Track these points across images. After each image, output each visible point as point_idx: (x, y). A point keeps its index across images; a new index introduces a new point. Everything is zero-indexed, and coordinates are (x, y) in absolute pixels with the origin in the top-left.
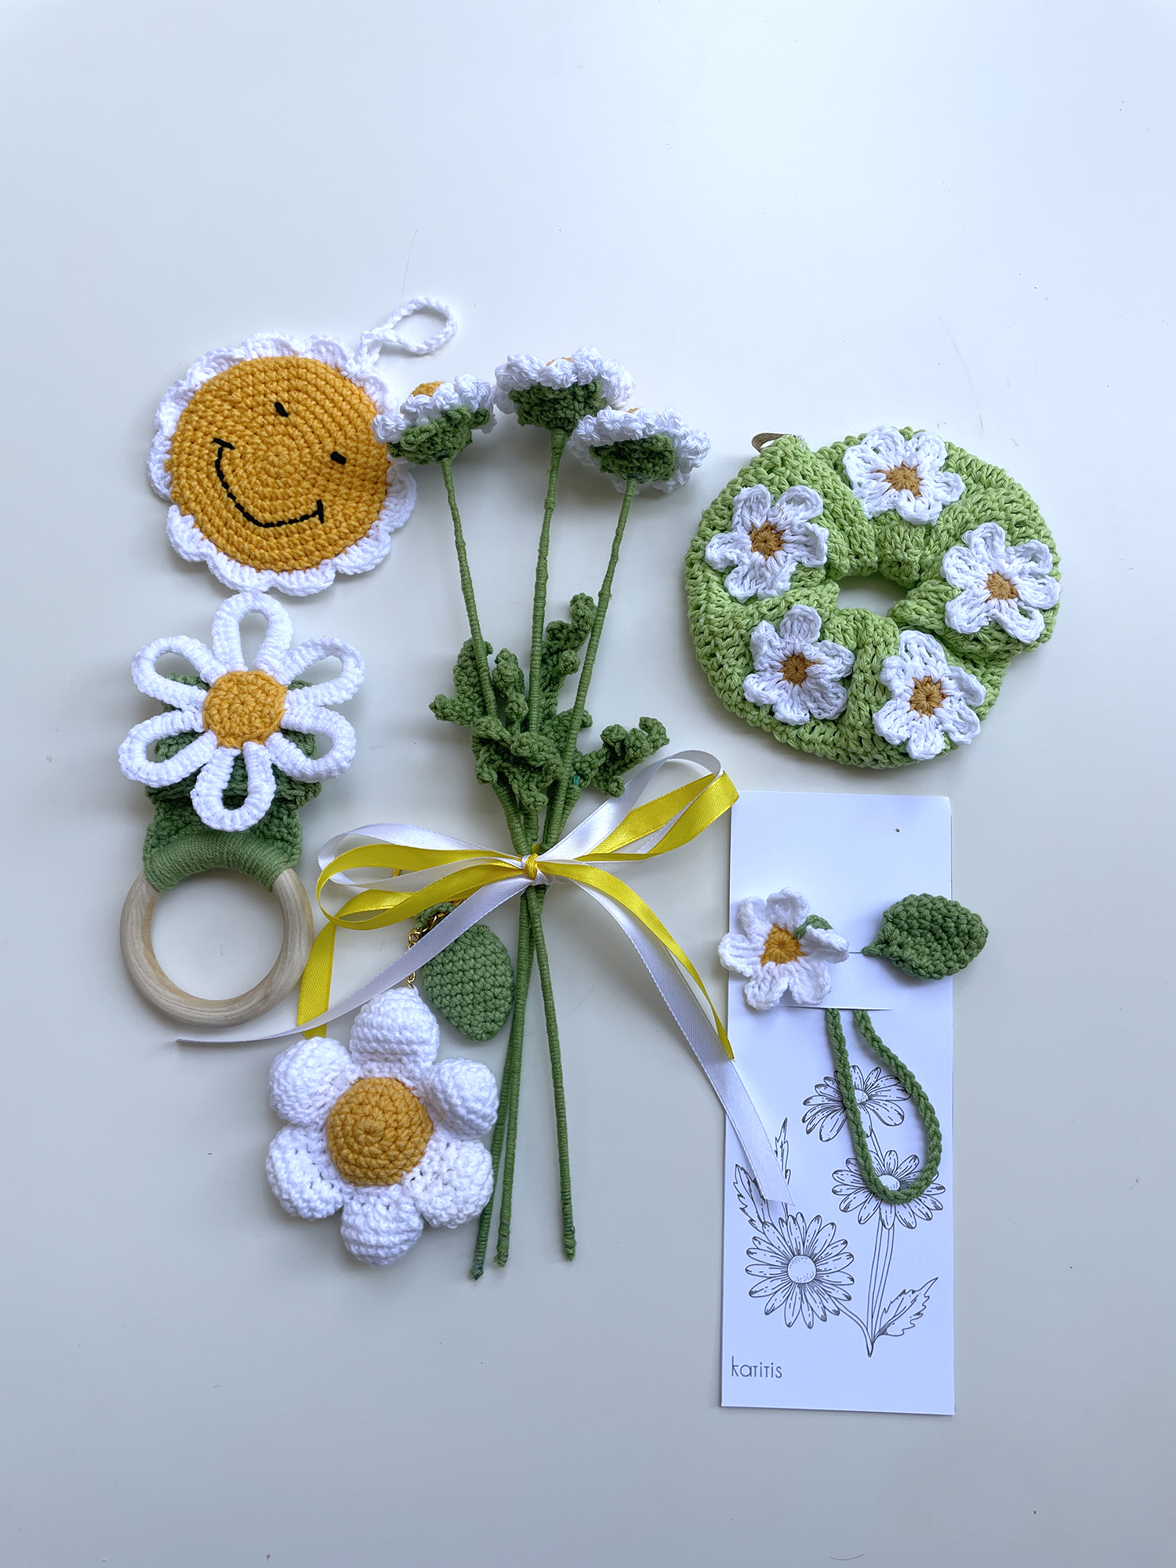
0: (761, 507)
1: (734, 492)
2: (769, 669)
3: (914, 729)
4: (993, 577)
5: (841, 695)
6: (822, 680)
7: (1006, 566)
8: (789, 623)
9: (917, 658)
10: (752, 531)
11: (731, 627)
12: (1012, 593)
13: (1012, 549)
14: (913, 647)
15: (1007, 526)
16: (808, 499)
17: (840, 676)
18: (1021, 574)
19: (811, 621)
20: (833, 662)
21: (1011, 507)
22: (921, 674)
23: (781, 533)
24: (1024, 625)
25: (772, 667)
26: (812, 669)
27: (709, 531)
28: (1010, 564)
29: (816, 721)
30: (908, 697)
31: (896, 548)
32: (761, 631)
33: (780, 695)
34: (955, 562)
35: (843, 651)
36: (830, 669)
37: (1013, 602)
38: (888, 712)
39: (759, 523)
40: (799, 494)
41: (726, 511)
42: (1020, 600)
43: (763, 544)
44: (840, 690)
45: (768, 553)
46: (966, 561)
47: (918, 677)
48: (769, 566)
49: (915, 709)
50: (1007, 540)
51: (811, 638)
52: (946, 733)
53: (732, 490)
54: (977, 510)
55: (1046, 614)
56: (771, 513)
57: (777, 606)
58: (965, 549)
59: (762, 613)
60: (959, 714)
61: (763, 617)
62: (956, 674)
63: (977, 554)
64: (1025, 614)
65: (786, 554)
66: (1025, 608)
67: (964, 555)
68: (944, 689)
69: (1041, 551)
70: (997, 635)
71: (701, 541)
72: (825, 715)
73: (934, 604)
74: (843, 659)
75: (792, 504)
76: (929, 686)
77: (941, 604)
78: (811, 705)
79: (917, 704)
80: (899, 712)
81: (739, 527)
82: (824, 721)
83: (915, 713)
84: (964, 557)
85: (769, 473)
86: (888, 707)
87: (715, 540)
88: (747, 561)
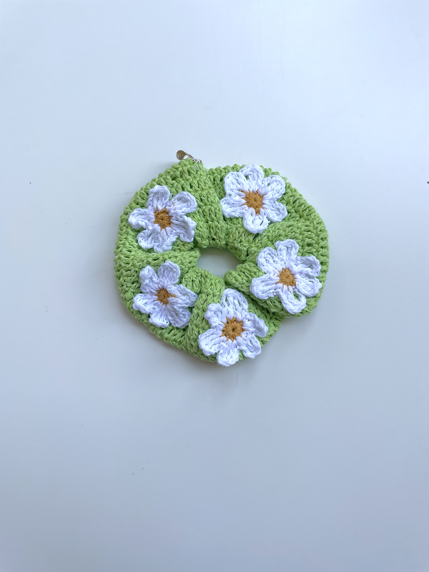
0: (164, 199)
1: (152, 186)
2: (150, 293)
3: (222, 347)
4: (285, 271)
5: (187, 316)
6: (175, 307)
7: (294, 266)
8: (162, 270)
9: (232, 306)
10: (157, 213)
11: (130, 265)
12: (293, 283)
13: (299, 258)
14: (231, 299)
15: (301, 244)
16: (189, 201)
17: (187, 306)
18: (301, 273)
19: (175, 272)
20: (183, 298)
21: (306, 234)
22: (232, 315)
23: (170, 217)
24: (293, 303)
25: (151, 292)
26: (170, 299)
27: (134, 205)
28: (297, 266)
29: (172, 328)
30: (222, 328)
31: (235, 240)
32: (145, 272)
33: (154, 309)
34: (266, 256)
35: (190, 293)
36: (180, 301)
37: (291, 288)
38: (208, 335)
39: (160, 208)
40: (185, 196)
41: (146, 195)
42: (296, 288)
43: (161, 221)
44: (187, 313)
45: (163, 226)
46: (273, 257)
47: (230, 317)
48: (161, 234)
49: (225, 335)
50: (299, 251)
51: (174, 281)
52: (241, 351)
53: (152, 184)
54: (287, 230)
55: (309, 300)
56: (168, 204)
57: (158, 259)
58: (274, 250)
59: (148, 261)
60: (251, 341)
61: (149, 263)
62: (252, 318)
63: (280, 255)
64: (297, 296)
65: (172, 230)
66: (298, 293)
67: (272, 254)
68: (244, 326)
69: (316, 264)
70: (277, 304)
71: (129, 210)
72: (177, 325)
73: (247, 277)
74: (189, 297)
75: (180, 202)
76: (235, 323)
77: (251, 278)
78: (170, 318)
79: (227, 333)
80: (214, 336)
81: (150, 207)
82: (177, 328)
83: (224, 338)
84: (272, 255)
85: (173, 180)
86: (207, 333)
87: (135, 211)
88: (150, 228)
